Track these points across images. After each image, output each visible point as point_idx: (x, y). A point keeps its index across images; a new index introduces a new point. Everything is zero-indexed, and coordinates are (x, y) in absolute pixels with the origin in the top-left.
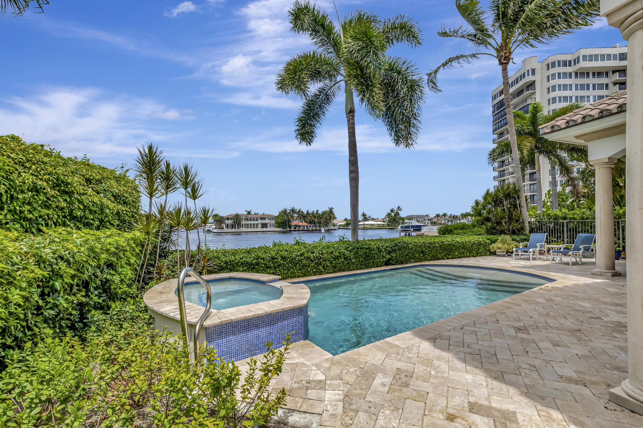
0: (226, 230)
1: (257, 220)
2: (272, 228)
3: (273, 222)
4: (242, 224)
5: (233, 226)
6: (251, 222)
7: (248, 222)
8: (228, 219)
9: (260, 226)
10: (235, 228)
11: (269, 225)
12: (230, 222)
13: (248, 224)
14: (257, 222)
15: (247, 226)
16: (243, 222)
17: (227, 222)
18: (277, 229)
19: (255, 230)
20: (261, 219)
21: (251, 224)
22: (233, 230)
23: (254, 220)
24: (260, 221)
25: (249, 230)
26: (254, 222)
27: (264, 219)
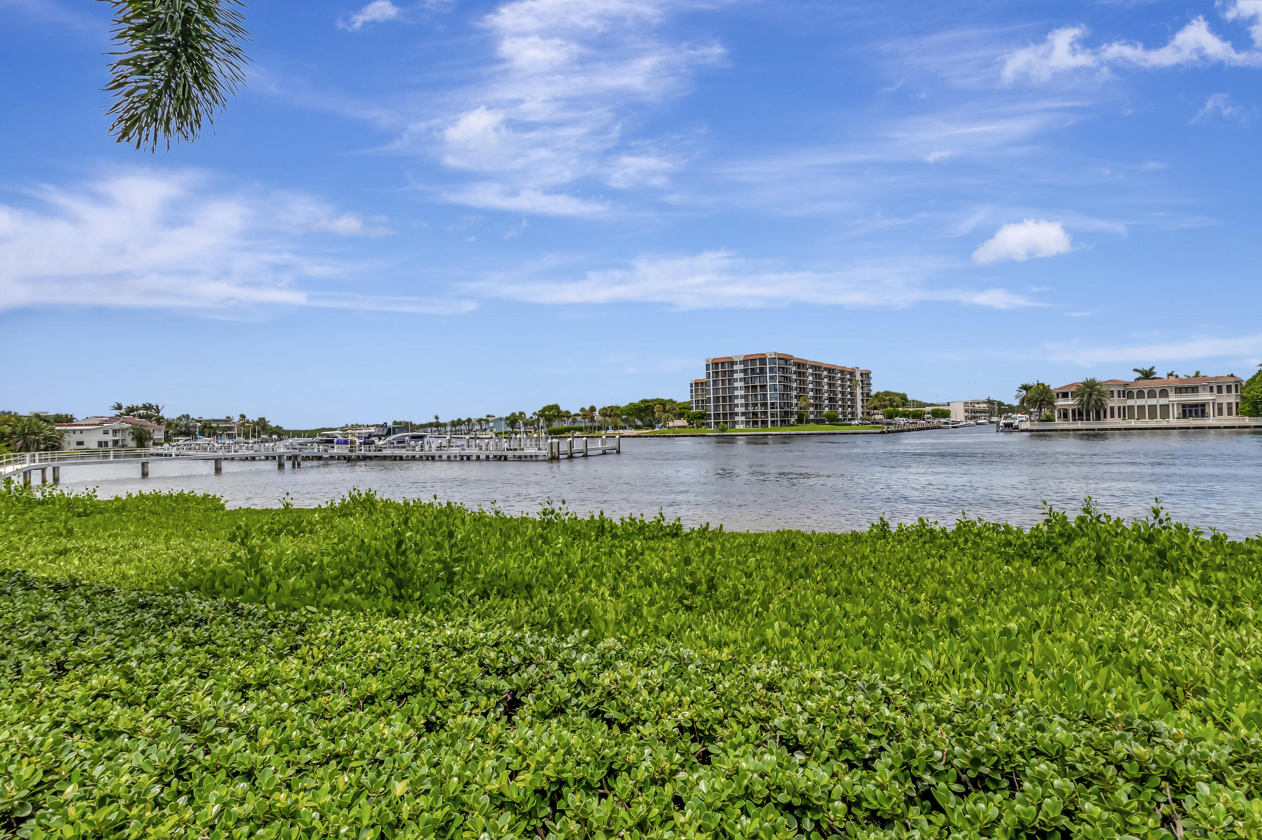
0: (1060, 424)
1: (1164, 393)
2: (1234, 416)
3: (1232, 398)
4: (1112, 409)
5: (1080, 414)
6: (1141, 402)
7: (1130, 402)
8: (1065, 395)
9: (1175, 411)
10: (1088, 419)
11: (1210, 410)
12: (1070, 402)
13: (1131, 408)
14: (1164, 401)
15: (1128, 412)
16: (1114, 402)
17: (1060, 403)
18: (1247, 421)
19: (1153, 423)
20: (1179, 390)
21: (1141, 408)
22: (1079, 425)
23: (1152, 394)
24: (1173, 398)
25: (1133, 423)
26: (1152, 402)
27: (1194, 390)
